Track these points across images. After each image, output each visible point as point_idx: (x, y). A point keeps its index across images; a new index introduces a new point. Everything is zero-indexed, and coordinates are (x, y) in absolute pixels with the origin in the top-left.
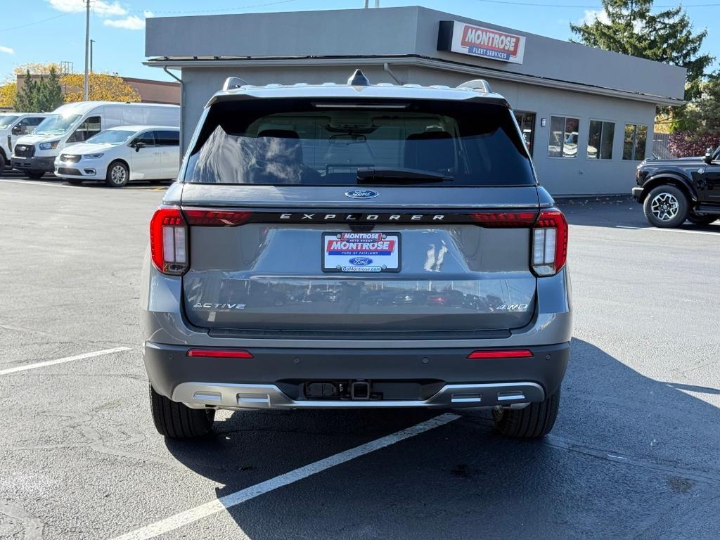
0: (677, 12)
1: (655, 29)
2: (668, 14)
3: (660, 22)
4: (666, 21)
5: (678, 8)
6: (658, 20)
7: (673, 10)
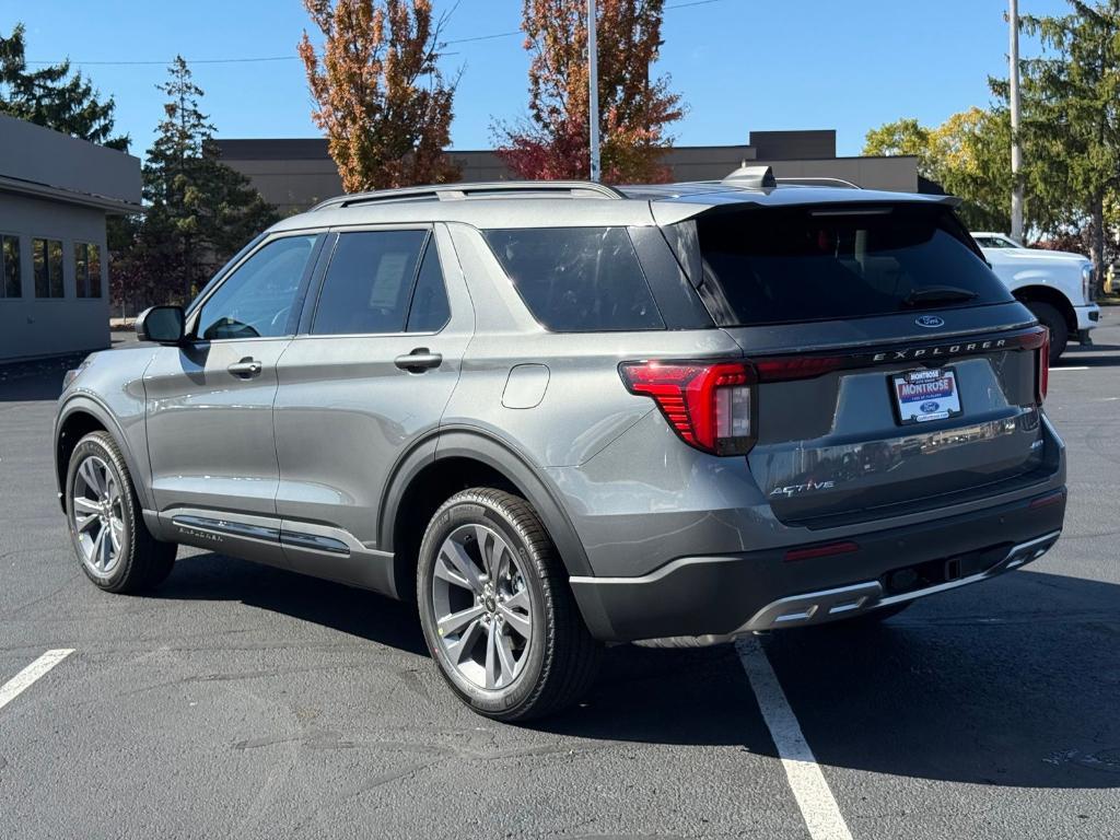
0: (64, 71)
1: (34, 97)
2: (51, 74)
3: (39, 86)
4: (49, 84)
5: (64, 65)
6: (37, 83)
7: (57, 65)
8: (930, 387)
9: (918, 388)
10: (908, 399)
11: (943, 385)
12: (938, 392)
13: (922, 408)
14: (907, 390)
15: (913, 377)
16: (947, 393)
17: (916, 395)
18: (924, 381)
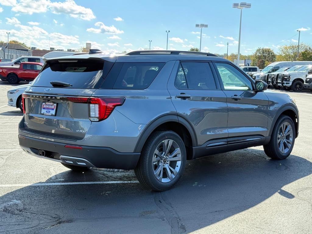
8: (50, 107)
9: (47, 106)
10: (44, 108)
11: (53, 107)
12: (51, 108)
13: (46, 112)
14: (45, 106)
15: (47, 103)
16: (53, 109)
17: (46, 108)
18: (49, 105)
